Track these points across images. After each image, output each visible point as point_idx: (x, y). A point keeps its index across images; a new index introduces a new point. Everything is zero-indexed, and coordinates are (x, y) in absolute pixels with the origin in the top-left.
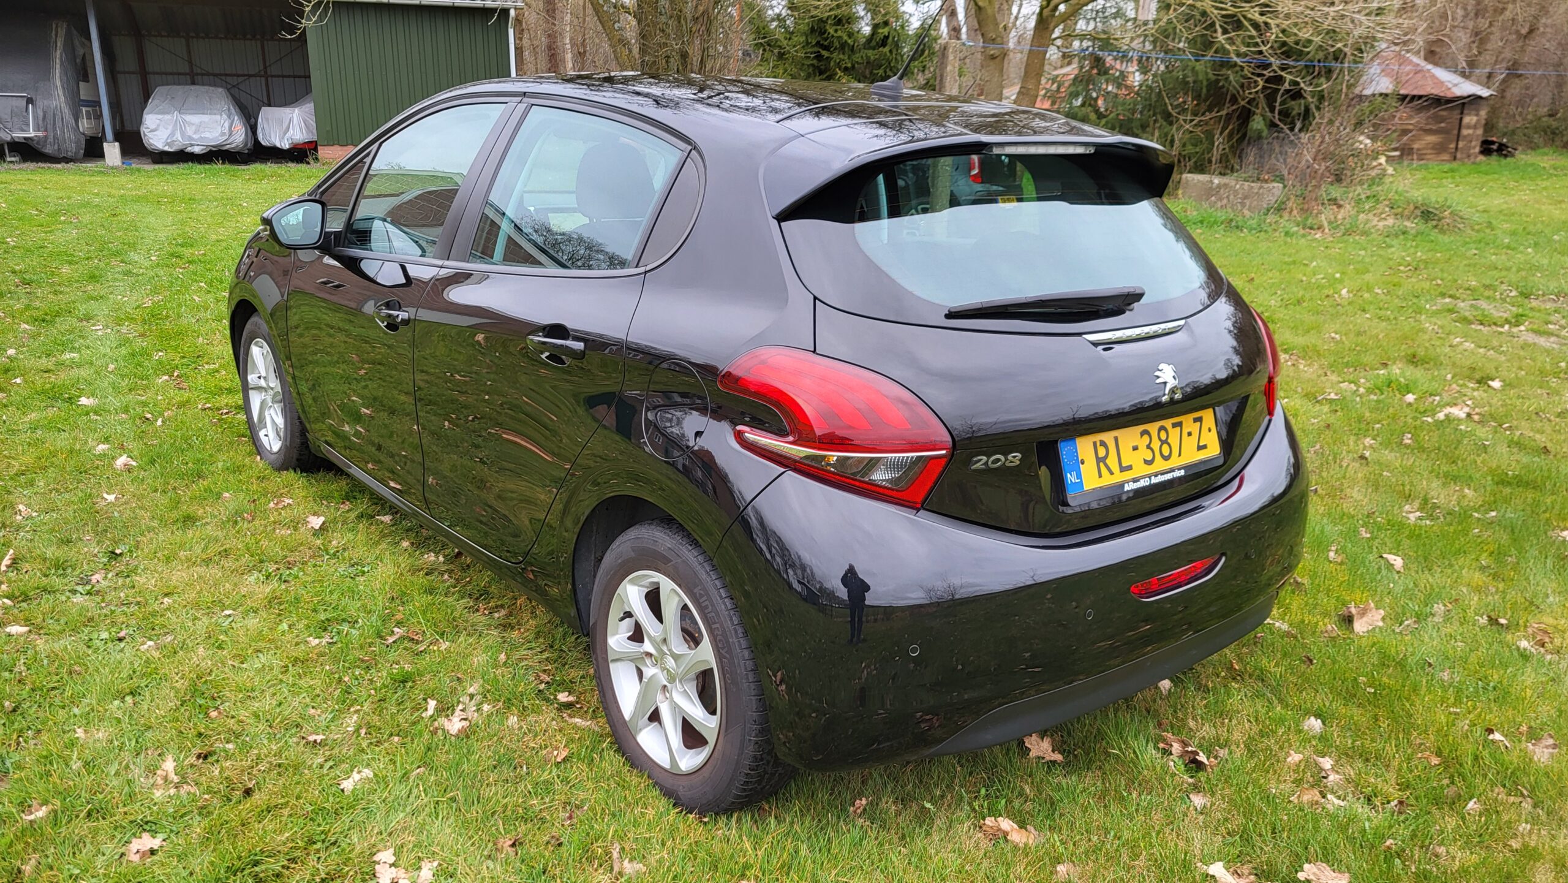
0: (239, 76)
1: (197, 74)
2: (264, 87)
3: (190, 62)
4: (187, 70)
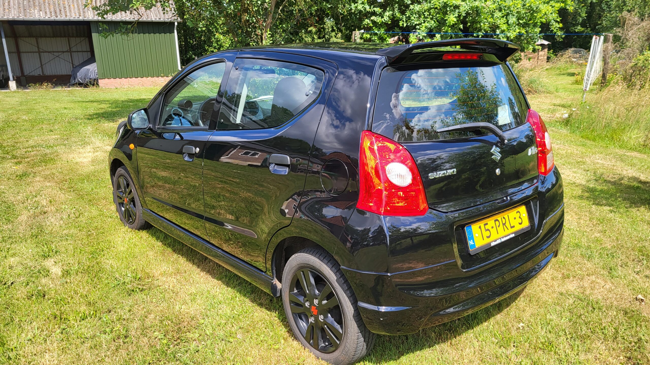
2: (70, 56)
3: (38, 47)
4: (37, 50)
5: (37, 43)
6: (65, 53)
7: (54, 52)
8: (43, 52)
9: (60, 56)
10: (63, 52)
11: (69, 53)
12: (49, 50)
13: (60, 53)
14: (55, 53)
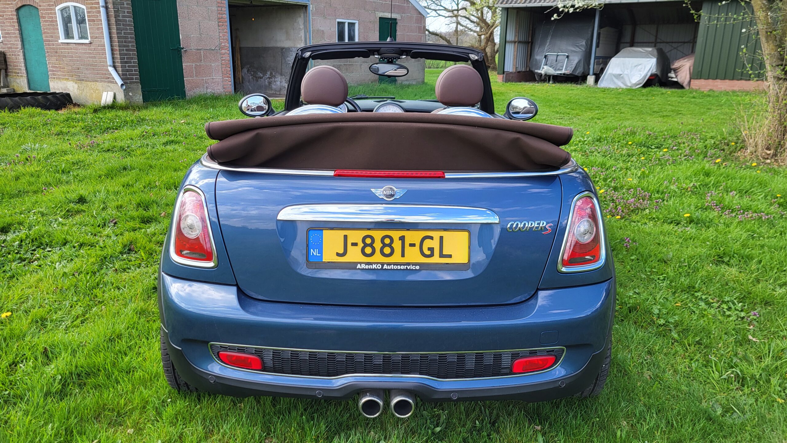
0: (678, 42)
1: (658, 43)
2: (691, 49)
3: (656, 36)
4: (654, 41)
5: (657, 31)
6: (686, 44)
7: (672, 42)
8: (660, 43)
9: (679, 48)
10: (684, 43)
11: (691, 44)
12: (668, 41)
13: (680, 44)
14: (674, 45)
